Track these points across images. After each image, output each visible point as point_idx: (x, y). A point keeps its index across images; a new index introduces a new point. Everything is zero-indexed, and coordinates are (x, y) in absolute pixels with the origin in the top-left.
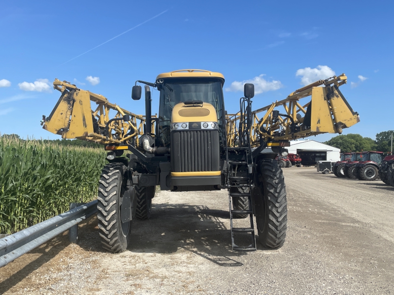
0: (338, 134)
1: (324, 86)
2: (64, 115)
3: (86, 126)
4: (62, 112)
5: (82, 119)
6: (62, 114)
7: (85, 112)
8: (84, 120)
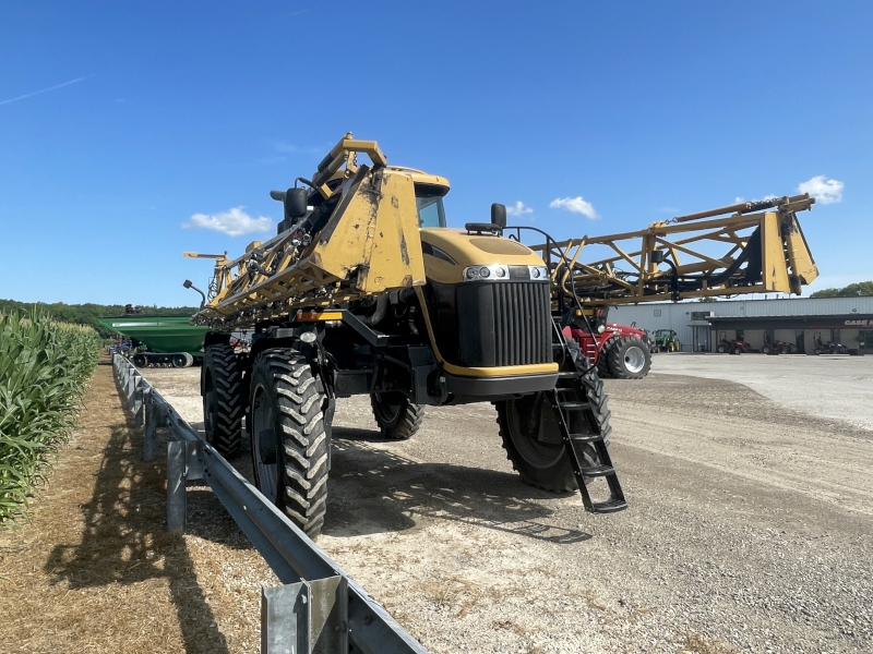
0: (794, 296)
1: (776, 208)
2: (362, 232)
3: (408, 263)
4: (356, 222)
5: (398, 243)
6: (357, 226)
7: (405, 228)
8: (403, 246)
